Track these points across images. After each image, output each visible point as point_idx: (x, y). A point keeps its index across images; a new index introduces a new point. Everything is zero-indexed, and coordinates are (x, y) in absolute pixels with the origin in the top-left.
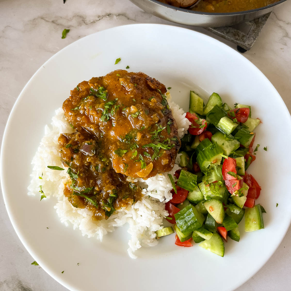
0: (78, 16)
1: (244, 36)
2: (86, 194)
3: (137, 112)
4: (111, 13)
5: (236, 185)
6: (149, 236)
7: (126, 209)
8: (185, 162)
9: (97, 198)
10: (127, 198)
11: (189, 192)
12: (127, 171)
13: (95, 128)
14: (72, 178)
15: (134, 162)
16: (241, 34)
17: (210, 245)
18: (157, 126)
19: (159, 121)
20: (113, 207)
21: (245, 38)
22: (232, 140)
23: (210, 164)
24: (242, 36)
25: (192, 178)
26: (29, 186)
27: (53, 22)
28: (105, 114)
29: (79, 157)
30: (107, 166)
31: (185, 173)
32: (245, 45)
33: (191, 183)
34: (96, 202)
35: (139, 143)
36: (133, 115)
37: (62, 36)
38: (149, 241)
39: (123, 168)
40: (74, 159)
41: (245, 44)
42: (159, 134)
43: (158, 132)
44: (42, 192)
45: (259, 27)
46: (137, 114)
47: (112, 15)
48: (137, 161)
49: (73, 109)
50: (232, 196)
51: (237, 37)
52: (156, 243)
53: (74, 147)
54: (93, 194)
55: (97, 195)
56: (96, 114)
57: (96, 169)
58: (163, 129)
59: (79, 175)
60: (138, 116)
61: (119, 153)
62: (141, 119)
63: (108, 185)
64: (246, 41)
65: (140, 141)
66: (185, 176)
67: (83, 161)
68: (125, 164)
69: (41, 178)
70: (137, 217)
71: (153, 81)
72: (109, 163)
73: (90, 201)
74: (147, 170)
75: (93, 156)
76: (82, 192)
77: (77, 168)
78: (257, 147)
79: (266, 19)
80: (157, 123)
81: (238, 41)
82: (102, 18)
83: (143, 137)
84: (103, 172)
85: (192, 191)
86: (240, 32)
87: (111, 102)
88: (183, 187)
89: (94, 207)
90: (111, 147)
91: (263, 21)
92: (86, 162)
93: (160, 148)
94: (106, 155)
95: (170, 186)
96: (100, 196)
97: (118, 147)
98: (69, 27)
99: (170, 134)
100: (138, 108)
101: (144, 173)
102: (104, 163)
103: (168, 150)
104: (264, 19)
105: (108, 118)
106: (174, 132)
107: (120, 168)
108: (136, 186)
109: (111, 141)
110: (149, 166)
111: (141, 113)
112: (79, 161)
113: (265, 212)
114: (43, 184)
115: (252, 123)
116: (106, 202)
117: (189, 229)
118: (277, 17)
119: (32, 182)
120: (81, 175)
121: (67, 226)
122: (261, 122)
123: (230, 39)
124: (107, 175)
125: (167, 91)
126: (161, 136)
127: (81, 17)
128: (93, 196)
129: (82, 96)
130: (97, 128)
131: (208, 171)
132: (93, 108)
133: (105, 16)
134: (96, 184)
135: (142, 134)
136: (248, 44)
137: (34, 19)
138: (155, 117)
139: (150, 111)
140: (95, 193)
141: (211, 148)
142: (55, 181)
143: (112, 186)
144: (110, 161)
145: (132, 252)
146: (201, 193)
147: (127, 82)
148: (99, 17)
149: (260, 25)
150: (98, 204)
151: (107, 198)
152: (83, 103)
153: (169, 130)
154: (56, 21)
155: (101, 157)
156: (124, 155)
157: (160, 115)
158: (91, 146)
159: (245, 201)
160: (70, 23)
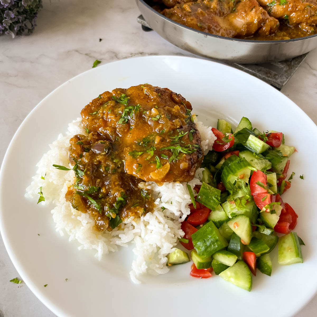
0: (111, 52)
1: (275, 75)
2: (90, 195)
3: (158, 115)
4: (144, 52)
5: (266, 199)
6: (158, 260)
7: (134, 220)
8: (208, 178)
9: (103, 201)
10: (137, 206)
11: (210, 211)
12: (140, 172)
13: (111, 131)
14: (77, 176)
15: (149, 163)
16: (274, 73)
17: (233, 274)
18: (179, 132)
19: (181, 127)
20: (119, 217)
21: (277, 77)
22: (263, 159)
23: (236, 180)
24: (274, 75)
25: (214, 193)
26: (28, 188)
27: (86, 54)
28: (124, 117)
29: (90, 155)
30: (118, 167)
31: (207, 185)
32: (277, 83)
33: (213, 197)
34: (100, 205)
35: (156, 146)
36: (154, 118)
37: (93, 66)
38: (158, 266)
39: (135, 168)
40: (84, 156)
41: (277, 81)
42: (181, 139)
43: (179, 137)
44: (42, 193)
45: (292, 69)
46: (158, 118)
47: (144, 54)
48: (152, 162)
49: (91, 114)
50: (261, 212)
51: (269, 75)
52: (167, 270)
53: (86, 147)
54: (98, 197)
55: (103, 198)
56: (114, 117)
57: (105, 169)
58: (185, 134)
59: (86, 173)
60: (159, 120)
61: (133, 155)
62: (162, 122)
63: (116, 187)
64: (279, 79)
65: (158, 144)
66: (207, 189)
67: (93, 160)
68: (139, 164)
69: (43, 178)
70: (146, 234)
71: (178, 96)
72: (121, 165)
73: (94, 204)
74: (162, 171)
75: (105, 155)
76: (86, 192)
77: (84, 165)
78: (292, 175)
79: (299, 63)
80: (178, 128)
81: (269, 79)
82: (135, 55)
83: (163, 140)
84: (113, 174)
85: (215, 209)
86: (272, 71)
87: (132, 107)
88: (205, 203)
89: (96, 211)
90: (126, 149)
91: (296, 64)
92: (95, 161)
93: (180, 151)
94: (119, 157)
95: (188, 199)
96: (106, 200)
97: (134, 150)
98: (101, 60)
99: (192, 141)
100: (160, 112)
101: (159, 175)
102: (115, 164)
103: (188, 154)
104: (296, 63)
105: (127, 120)
106: (197, 141)
107: (132, 168)
108: (148, 194)
109: (127, 144)
110: (166, 166)
111: (163, 116)
112: (88, 158)
113: (304, 244)
114: (43, 185)
115: (286, 149)
116: (111, 207)
117: (207, 250)
118: (310, 67)
119: (32, 183)
120: (89, 173)
121: (61, 236)
122: (295, 150)
123: (262, 77)
124: (117, 177)
125: (192, 109)
126: (182, 142)
127: (114, 53)
128: (98, 199)
129: (103, 102)
130: (113, 131)
131: (234, 189)
132: (112, 112)
133: (138, 54)
134: (103, 185)
135: (162, 138)
136: (281, 82)
137: (69, 51)
138: (177, 122)
139: (173, 116)
140: (100, 195)
141: (238, 162)
142: (58, 185)
143: (121, 188)
144: (123, 163)
145: (136, 276)
146: (224, 212)
147: (151, 90)
148: (131, 54)
149: (293, 67)
150: (102, 209)
151: (114, 203)
152: (103, 108)
153: (191, 138)
154: (90, 54)
155: (114, 157)
156: (138, 156)
157: (183, 122)
158: (104, 145)
159: (277, 220)
160: (103, 57)
